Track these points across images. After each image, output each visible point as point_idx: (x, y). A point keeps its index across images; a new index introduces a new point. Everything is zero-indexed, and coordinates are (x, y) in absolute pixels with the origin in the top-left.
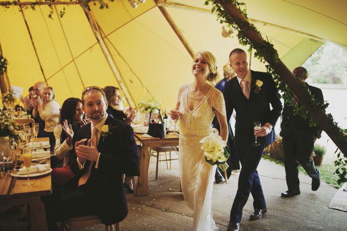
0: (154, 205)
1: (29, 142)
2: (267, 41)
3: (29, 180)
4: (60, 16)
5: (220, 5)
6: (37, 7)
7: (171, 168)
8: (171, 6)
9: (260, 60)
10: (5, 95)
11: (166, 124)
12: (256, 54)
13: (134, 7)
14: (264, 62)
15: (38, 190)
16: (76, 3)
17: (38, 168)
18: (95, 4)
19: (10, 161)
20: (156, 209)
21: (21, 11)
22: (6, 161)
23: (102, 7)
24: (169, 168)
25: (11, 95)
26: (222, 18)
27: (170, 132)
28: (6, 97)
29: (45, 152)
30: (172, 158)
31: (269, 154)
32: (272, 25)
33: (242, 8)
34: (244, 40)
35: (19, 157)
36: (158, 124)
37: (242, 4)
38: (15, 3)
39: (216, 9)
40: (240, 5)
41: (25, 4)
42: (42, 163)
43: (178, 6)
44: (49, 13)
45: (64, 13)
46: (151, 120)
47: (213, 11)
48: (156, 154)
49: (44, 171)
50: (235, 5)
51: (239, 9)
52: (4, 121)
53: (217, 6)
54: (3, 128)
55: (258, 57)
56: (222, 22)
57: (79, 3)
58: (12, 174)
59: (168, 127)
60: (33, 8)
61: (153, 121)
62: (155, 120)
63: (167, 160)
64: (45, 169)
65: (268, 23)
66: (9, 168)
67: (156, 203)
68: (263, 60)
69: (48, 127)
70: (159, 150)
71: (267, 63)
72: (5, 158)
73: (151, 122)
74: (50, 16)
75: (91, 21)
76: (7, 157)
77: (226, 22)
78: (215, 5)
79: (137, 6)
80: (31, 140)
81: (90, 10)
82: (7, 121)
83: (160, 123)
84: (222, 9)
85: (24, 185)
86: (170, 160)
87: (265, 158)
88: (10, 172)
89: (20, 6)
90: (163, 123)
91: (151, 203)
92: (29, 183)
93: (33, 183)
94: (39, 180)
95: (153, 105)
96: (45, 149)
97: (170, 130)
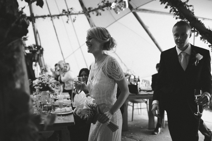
0: (132, 137)
1: (59, 94)
2: (209, 29)
3: (61, 116)
4: (73, 22)
5: (175, 8)
6: (60, 17)
7: (141, 114)
8: (141, 11)
9: (204, 42)
10: (42, 68)
11: (139, 85)
12: (201, 38)
13: (117, 13)
14: (207, 43)
15: (67, 122)
16: (82, 13)
17: (66, 110)
18: (93, 13)
19: (50, 105)
20: (133, 140)
21: (52, 20)
22: (48, 105)
23: (97, 15)
24: (140, 114)
25: (46, 68)
26: (177, 16)
27: (142, 90)
28: (43, 70)
29: (68, 100)
30: (142, 107)
31: (209, 107)
32: (209, 19)
33: (191, 9)
34: (193, 29)
35: (54, 103)
36: (134, 85)
37: (191, 6)
38: (49, 16)
39: (173, 10)
40: (189, 7)
41: (54, 16)
42: (68, 107)
43: (144, 11)
44: (67, 21)
45: (75, 19)
46: (130, 82)
47: (171, 11)
48: (132, 104)
49: (69, 111)
50: (186, 7)
51: (189, 9)
52: (46, 82)
53: (173, 8)
54: (46, 86)
55: (202, 40)
56: (177, 18)
57: (84, 13)
58: (51, 112)
59: (140, 87)
60: (58, 18)
61: (131, 83)
62: (132, 83)
63: (138, 109)
64: (69, 110)
65: (206, 19)
66: (50, 109)
67: (133, 136)
68: (207, 42)
69: (66, 87)
70: (134, 102)
71: (209, 44)
72: (47, 103)
73: (130, 84)
74: (67, 22)
75: (91, 23)
76: (48, 102)
77: (179, 18)
78: (172, 8)
79: (119, 13)
80: (60, 93)
81: (90, 17)
82: (48, 82)
83: (135, 84)
84: (177, 10)
85: (59, 119)
86: (141, 108)
87: (206, 110)
88: (50, 111)
89: (51, 17)
90: (137, 84)
91: (130, 135)
92: (61, 118)
93: (64, 118)
94: (67, 116)
95: (130, 73)
96: (68, 99)
97: (142, 89)
